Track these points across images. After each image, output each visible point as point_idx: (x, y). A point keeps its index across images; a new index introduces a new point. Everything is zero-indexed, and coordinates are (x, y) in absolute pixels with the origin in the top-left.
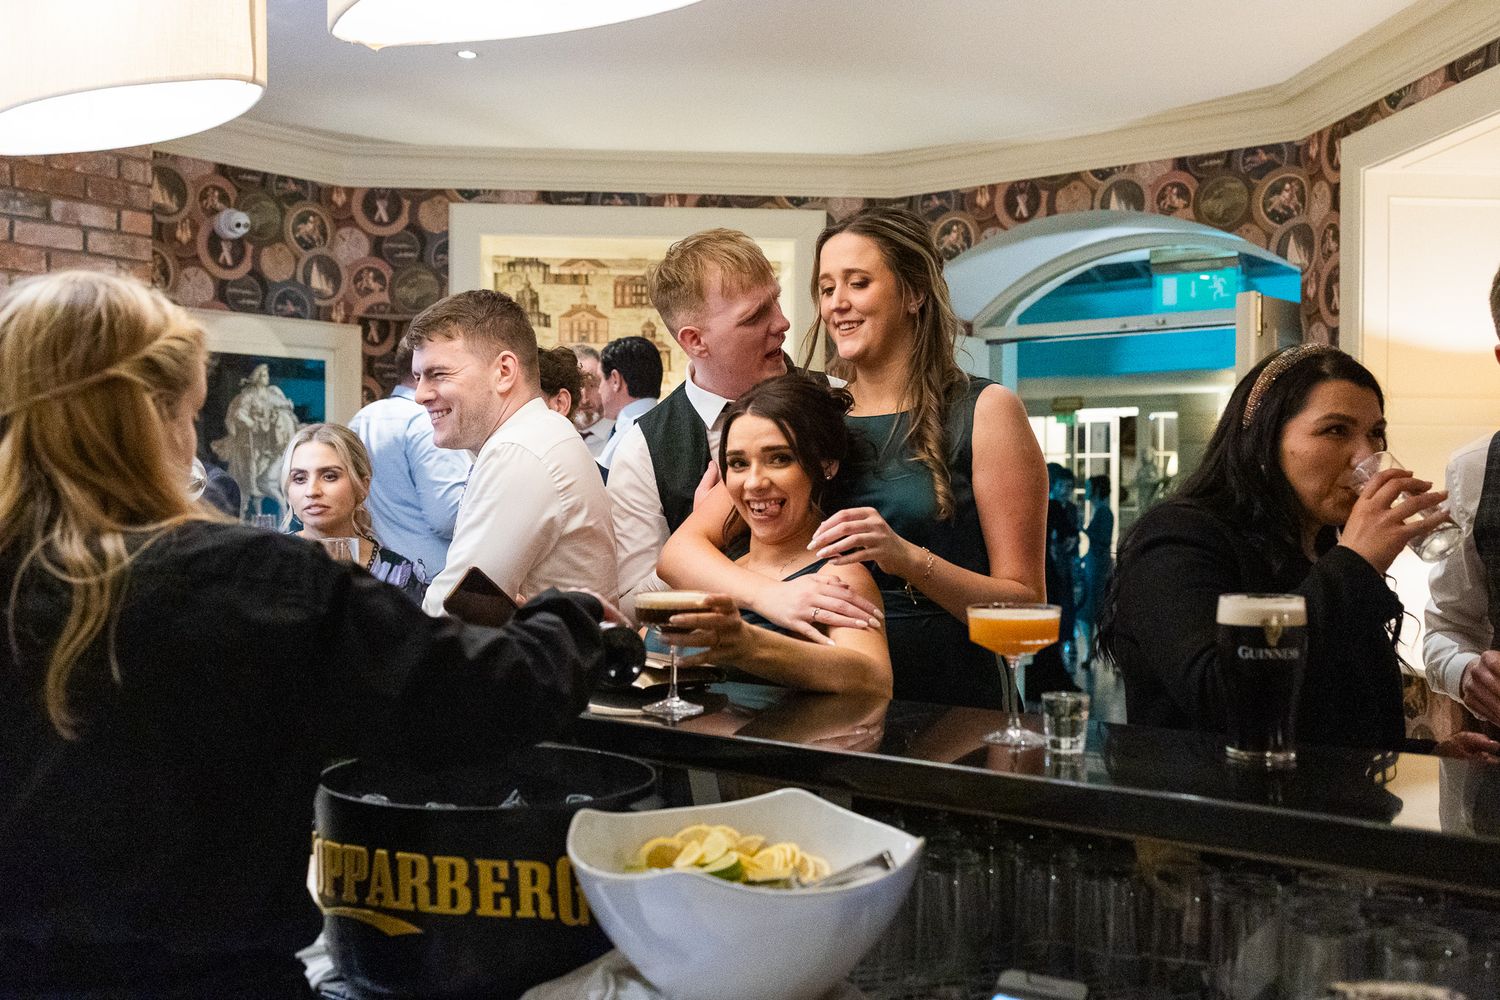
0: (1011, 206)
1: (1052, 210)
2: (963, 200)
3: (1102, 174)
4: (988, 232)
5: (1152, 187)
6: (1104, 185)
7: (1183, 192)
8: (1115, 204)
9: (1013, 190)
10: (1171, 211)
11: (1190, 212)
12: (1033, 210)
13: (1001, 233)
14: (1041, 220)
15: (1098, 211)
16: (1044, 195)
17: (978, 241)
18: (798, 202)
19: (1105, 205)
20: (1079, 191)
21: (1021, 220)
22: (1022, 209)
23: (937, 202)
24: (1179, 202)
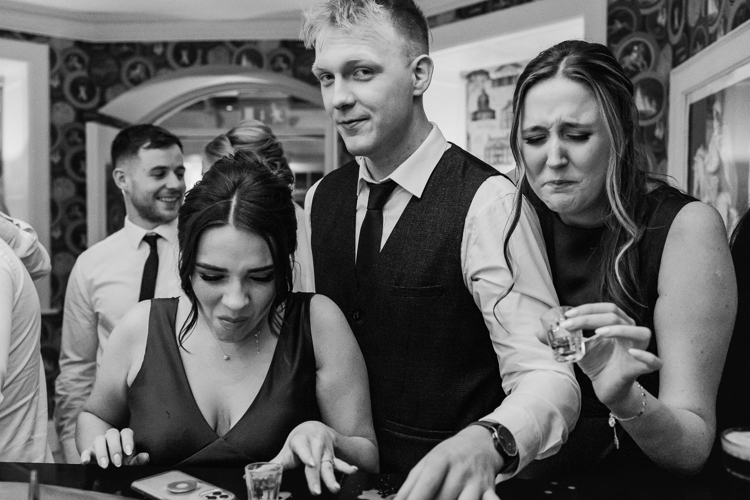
0: (177, 56)
1: (204, 62)
2: (145, 49)
3: (237, 44)
4: (163, 71)
5: (268, 55)
6: (237, 51)
7: (286, 60)
8: (245, 62)
9: (180, 47)
10: (278, 70)
11: (290, 72)
12: (192, 61)
13: (170, 73)
14: (197, 67)
15: (234, 66)
16: (200, 52)
17: (155, 75)
18: (28, 37)
19: (239, 62)
20: (223, 52)
21: (184, 65)
22: (185, 58)
23: (125, 49)
24: (284, 66)
